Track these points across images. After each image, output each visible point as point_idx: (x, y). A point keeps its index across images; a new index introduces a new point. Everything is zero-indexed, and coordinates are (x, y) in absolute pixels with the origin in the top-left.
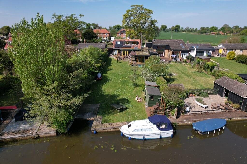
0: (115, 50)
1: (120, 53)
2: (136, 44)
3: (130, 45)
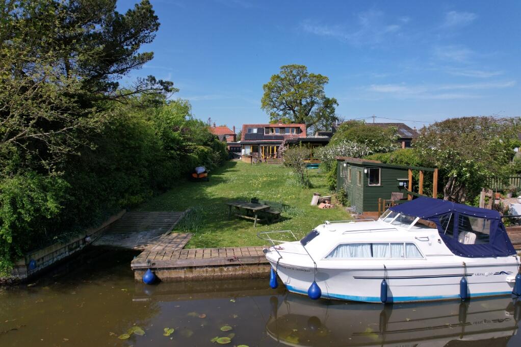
0: (246, 146)
1: (257, 153)
2: (295, 132)
3: (281, 134)
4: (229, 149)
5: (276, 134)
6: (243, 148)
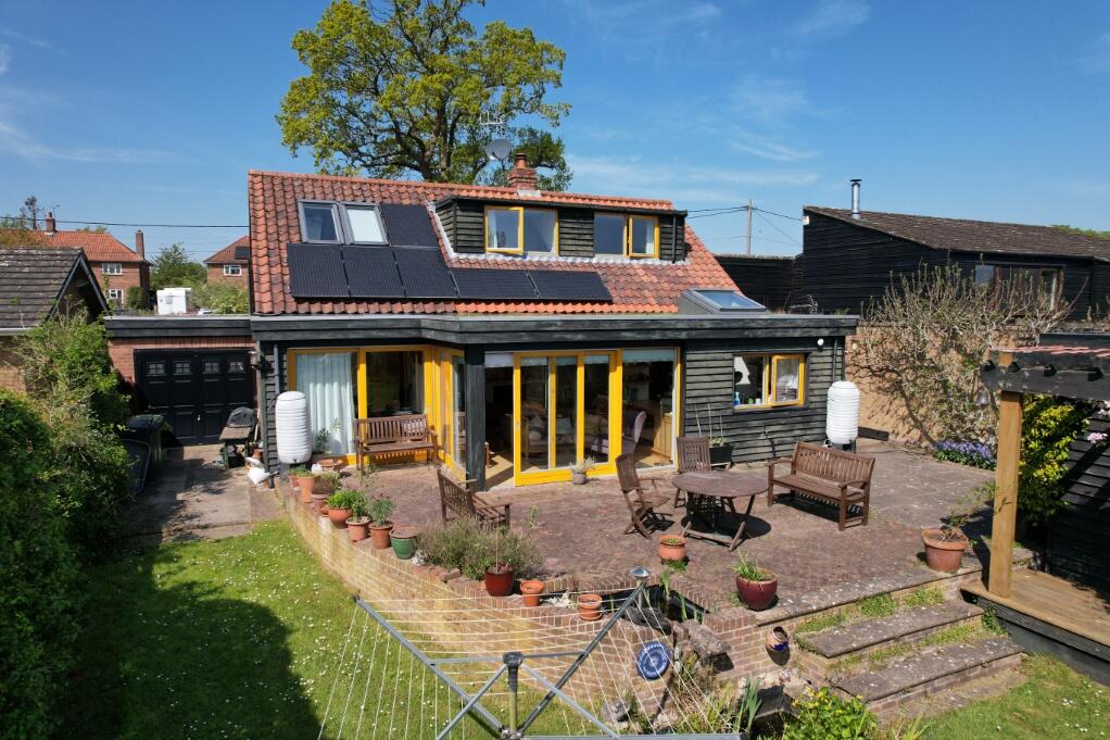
0: (307, 362)
2: (652, 248)
3: (570, 260)
4: (129, 374)
5: (536, 257)
6: (281, 377)
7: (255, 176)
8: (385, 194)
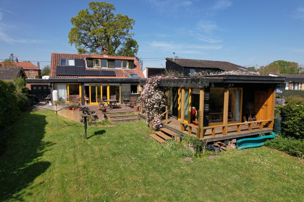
0: (59, 86)
2: (127, 66)
3: (110, 69)
4: (30, 89)
5: (103, 68)
6: (54, 88)
7: (53, 54)
8: (77, 57)
